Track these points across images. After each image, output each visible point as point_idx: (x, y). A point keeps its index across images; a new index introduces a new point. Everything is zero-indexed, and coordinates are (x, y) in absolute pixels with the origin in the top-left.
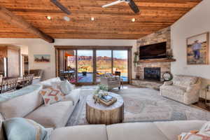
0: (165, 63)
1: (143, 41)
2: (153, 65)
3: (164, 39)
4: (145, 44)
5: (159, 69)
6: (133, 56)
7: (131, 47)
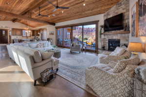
0: (124, 35)
1: (108, 14)
3: (123, 9)
4: (109, 17)
6: (99, 28)
7: (98, 21)
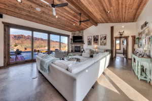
0: (82, 45)
2: (78, 45)
5: (80, 47)
7: (69, 36)
